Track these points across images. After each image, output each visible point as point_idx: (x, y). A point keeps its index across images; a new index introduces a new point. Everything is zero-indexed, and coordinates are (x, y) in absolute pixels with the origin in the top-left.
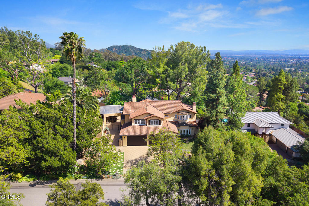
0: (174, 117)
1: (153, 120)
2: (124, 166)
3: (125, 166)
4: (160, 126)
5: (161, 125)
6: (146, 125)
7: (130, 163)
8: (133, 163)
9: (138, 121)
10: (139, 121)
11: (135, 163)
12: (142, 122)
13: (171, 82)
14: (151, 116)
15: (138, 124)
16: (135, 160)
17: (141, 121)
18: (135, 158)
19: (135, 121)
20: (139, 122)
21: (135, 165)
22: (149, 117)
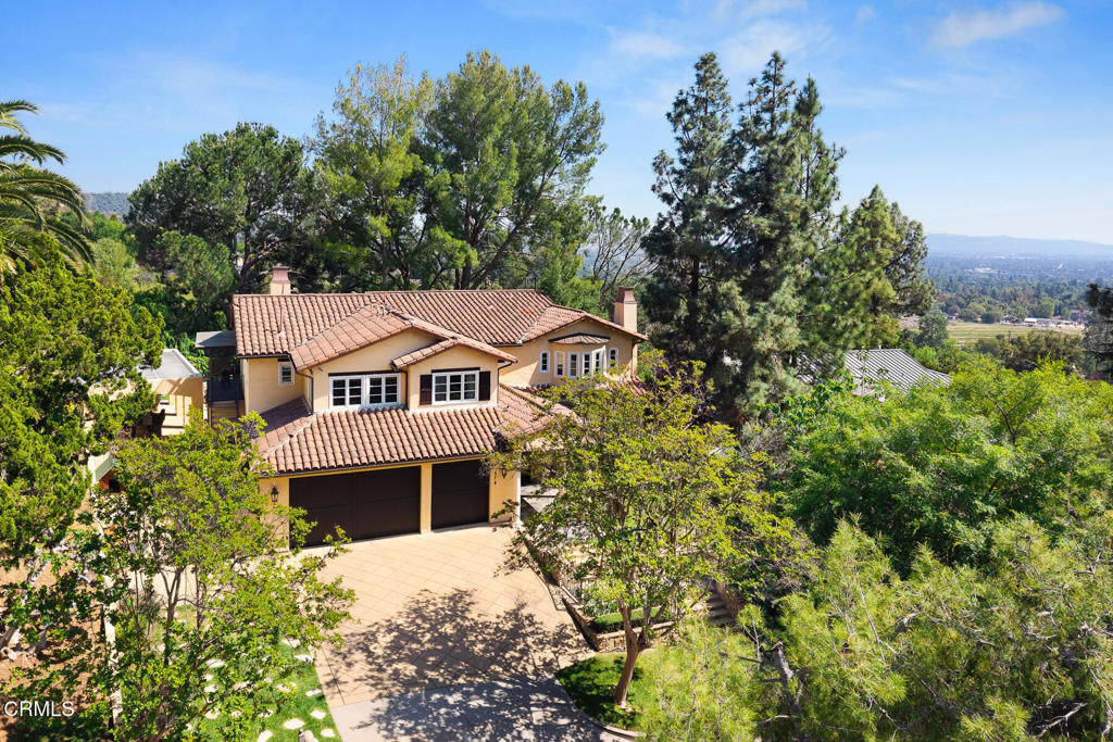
0: (534, 366)
1: (448, 375)
2: (323, 680)
3: (335, 681)
4: (484, 405)
5: (491, 404)
6: (406, 407)
7: (359, 656)
8: (379, 652)
9: (353, 383)
10: (358, 382)
11: (395, 647)
12: (379, 390)
13: (446, 230)
14: (437, 347)
15: (353, 401)
16: (390, 631)
17: (373, 382)
18: (381, 618)
19: (336, 384)
20: (358, 392)
21: (400, 666)
22: (427, 351)
